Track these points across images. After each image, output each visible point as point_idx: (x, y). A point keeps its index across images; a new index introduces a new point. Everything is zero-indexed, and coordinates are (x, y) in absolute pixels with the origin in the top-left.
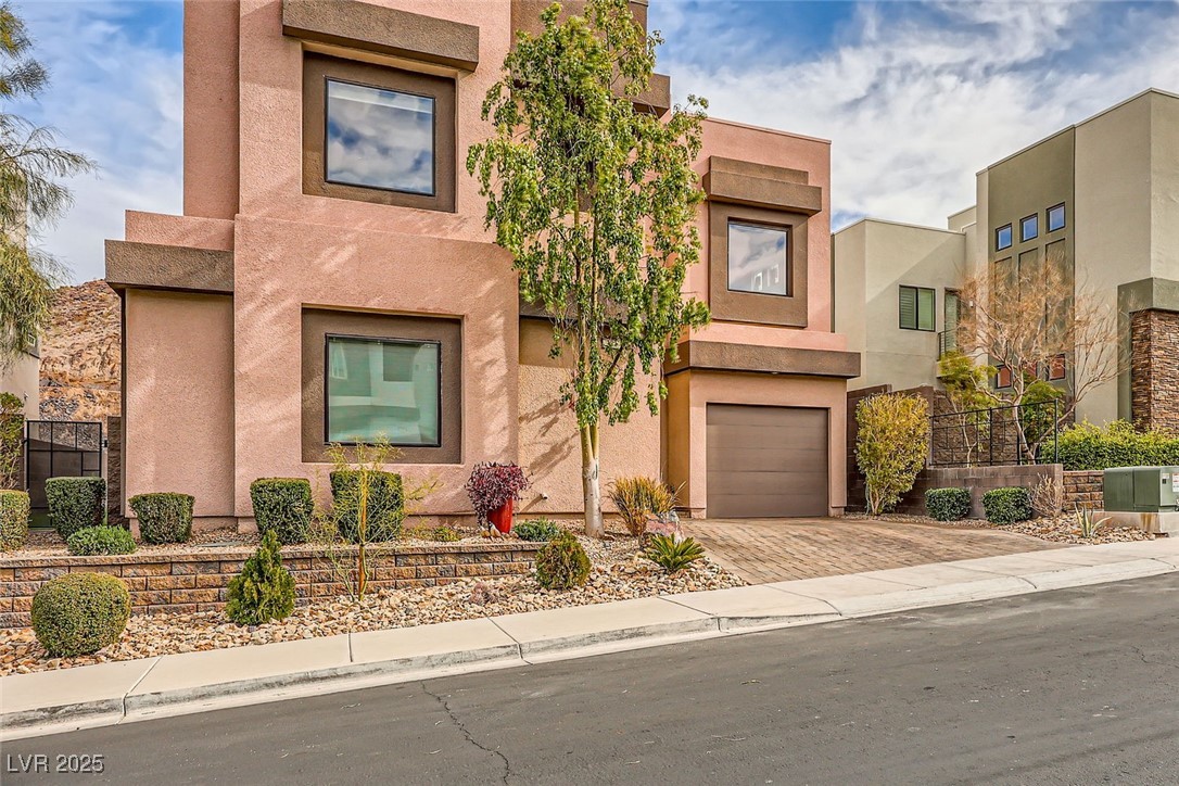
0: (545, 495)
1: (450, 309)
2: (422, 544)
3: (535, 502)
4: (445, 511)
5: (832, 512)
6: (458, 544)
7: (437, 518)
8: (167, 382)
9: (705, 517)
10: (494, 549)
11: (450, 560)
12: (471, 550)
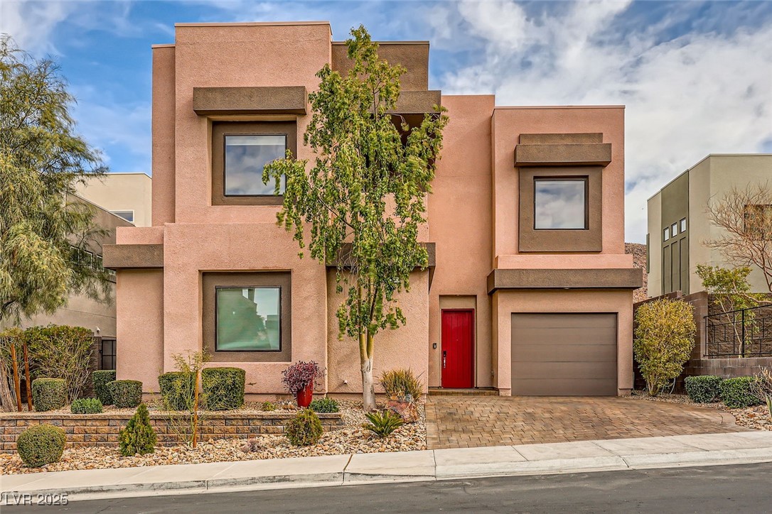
0: (346, 382)
1: (283, 266)
2: (255, 412)
3: (340, 386)
4: (279, 391)
5: (620, 393)
6: (273, 413)
7: (275, 396)
8: (135, 319)
9: (510, 395)
10: (284, 417)
11: (258, 423)
12: (269, 417)
